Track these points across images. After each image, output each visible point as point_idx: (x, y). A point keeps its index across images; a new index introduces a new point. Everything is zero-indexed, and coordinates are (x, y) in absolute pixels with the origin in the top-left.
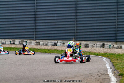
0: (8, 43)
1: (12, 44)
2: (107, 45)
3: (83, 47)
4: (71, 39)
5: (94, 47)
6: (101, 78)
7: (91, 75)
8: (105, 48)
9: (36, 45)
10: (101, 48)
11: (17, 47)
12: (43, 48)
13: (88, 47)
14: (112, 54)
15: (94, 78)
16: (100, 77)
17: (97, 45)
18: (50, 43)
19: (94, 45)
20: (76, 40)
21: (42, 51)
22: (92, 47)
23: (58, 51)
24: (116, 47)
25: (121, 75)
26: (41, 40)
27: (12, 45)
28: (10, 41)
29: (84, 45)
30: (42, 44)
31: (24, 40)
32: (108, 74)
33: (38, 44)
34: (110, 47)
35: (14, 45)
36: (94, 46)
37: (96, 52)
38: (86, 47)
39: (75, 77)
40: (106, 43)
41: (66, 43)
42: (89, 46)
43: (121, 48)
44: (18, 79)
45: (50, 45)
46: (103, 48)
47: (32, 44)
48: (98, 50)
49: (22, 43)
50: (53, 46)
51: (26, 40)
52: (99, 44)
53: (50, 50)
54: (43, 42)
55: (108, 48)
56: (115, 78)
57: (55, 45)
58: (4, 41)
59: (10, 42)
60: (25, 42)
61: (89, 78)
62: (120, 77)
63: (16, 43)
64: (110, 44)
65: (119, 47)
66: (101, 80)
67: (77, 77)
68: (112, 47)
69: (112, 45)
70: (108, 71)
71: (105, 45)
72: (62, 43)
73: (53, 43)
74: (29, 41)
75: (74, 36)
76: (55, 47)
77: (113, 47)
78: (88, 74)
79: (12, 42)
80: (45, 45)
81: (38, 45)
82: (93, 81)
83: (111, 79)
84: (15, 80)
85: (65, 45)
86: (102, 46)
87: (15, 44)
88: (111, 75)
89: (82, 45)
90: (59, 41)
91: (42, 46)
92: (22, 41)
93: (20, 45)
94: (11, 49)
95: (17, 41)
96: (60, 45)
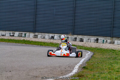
0: (7, 35)
1: (11, 36)
3: (78, 41)
5: (88, 41)
8: (99, 43)
12: (40, 41)
18: (47, 36)
22: (87, 41)
24: (109, 42)
27: (12, 37)
28: (10, 34)
29: (79, 39)
30: (40, 37)
33: (36, 37)
35: (13, 37)
36: (89, 40)
38: (80, 41)
39: (45, 68)
42: (84, 40)
43: (113, 43)
45: (47, 38)
46: (97, 43)
47: (30, 36)
49: (21, 35)
50: (50, 39)
55: (101, 43)
56: (77, 70)
58: (5, 33)
59: (9, 34)
60: (24, 35)
69: (105, 40)
70: (78, 64)
71: (99, 40)
72: (59, 37)
73: (50, 37)
74: (27, 34)
77: (106, 42)
79: (12, 34)
80: (42, 38)
81: (36, 38)
82: (57, 72)
83: (73, 71)
86: (96, 41)
87: (15, 36)
89: (77, 39)
90: (56, 35)
91: (40, 39)
92: (21, 33)
93: (19, 37)
94: (9, 41)
95: (17, 34)
96: (56, 38)
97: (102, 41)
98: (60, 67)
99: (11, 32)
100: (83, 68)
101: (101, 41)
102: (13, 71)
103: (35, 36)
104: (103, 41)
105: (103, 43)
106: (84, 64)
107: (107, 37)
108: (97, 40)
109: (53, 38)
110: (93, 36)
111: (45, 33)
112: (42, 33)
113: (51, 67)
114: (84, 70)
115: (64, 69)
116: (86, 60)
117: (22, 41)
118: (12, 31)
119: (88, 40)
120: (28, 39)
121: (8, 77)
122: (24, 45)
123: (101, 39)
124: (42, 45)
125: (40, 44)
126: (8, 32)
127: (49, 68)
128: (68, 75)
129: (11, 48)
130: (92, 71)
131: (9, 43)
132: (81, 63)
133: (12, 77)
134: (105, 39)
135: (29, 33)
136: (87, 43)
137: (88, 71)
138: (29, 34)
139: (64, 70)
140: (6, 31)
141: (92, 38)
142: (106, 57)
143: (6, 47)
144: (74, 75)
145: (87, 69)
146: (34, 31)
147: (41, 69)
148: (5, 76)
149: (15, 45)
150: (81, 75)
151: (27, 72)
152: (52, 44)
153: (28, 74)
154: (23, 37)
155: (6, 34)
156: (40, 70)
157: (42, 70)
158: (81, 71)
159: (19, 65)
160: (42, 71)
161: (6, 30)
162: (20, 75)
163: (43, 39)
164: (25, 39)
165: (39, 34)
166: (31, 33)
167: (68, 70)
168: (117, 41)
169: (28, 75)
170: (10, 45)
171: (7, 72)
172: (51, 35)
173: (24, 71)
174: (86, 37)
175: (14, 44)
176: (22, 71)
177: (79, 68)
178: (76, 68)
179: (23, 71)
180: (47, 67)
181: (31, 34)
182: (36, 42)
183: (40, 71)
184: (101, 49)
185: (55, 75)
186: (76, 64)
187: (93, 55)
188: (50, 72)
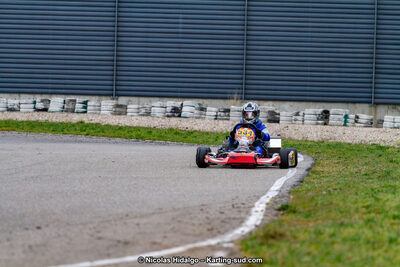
0: (25, 106)
1: (39, 110)
2: (338, 114)
5: (296, 120)
7: (202, 210)
8: (332, 125)
9: (115, 113)
10: (317, 124)
12: (134, 124)
13: (278, 122)
15: (205, 215)
16: (222, 213)
17: (306, 117)
18: (159, 107)
19: (297, 114)
22: (290, 121)
24: (364, 121)
27: (41, 113)
28: (35, 103)
29: (266, 115)
31: (79, 100)
32: (253, 207)
33: (120, 110)
34: (346, 122)
35: (44, 113)
36: (298, 117)
38: (270, 121)
39: (153, 214)
40: (333, 110)
41: (208, 109)
42: (281, 118)
43: (380, 123)
45: (158, 115)
46: (325, 124)
47: (102, 110)
49: (71, 106)
50: (168, 116)
52: (311, 111)
53: (154, 132)
55: (339, 125)
56: (261, 217)
57: (177, 115)
58: (16, 102)
59: (32, 106)
60: (81, 105)
62: (276, 215)
63: (52, 107)
64: (347, 112)
68: (351, 120)
69: (352, 116)
70: (264, 197)
71: (331, 116)
72: (197, 109)
73: (169, 109)
74: (93, 102)
77: (356, 122)
79: (40, 105)
80: (142, 115)
81: (120, 114)
82: (193, 225)
83: (248, 220)
85: (207, 113)
86: (322, 119)
87: (50, 109)
88: (260, 207)
90: (187, 102)
92: (71, 100)
93: (66, 114)
94: (32, 127)
95: (56, 102)
96: (188, 114)
97: (341, 117)
98: (202, 208)
99: (38, 98)
100: (279, 210)
101: (339, 120)
102: (47, 226)
103: (118, 109)
104: (346, 117)
105: (345, 125)
106: (283, 197)
107: (357, 105)
108: (326, 115)
109: (177, 112)
110: (311, 103)
111: (152, 99)
112: (142, 99)
113: (174, 210)
114: (284, 218)
115: (218, 215)
116: (291, 183)
117: (73, 125)
118: (42, 93)
119: (294, 117)
120: (96, 119)
121: (30, 247)
122: (83, 138)
123: (337, 111)
124: (143, 138)
125: (134, 134)
126: (28, 96)
127: (166, 212)
128: (231, 235)
129: (37, 149)
130: (310, 219)
131: (30, 135)
132: (273, 193)
133: (44, 245)
134: (351, 113)
135: (97, 98)
136: (290, 126)
137: (298, 220)
138: (99, 101)
139: (218, 218)
140: (23, 96)
141: (307, 111)
142: (356, 170)
143: (21, 148)
144: (250, 233)
145: (294, 212)
146: (114, 92)
147: (142, 216)
148: (23, 245)
149: (52, 141)
150: (276, 233)
151: (94, 228)
152: (176, 133)
153: (100, 235)
154: (77, 112)
155: (21, 106)
156: (136, 221)
157: (145, 220)
158: (273, 221)
159: (67, 205)
160: (145, 225)
161: (19, 93)
162: (71, 240)
163: (144, 118)
164: (86, 118)
165: (129, 102)
166: (104, 98)
167: (232, 216)
168: (392, 117)
169: (100, 238)
170: (36, 141)
171: (27, 229)
172: (171, 103)
173: (84, 224)
174: (287, 105)
175: (49, 136)
176: (77, 225)
177: (267, 209)
178: (257, 209)
179: (80, 227)
180: (160, 211)
181: (103, 103)
182: (120, 128)
183: (138, 224)
184: (338, 146)
185: (189, 235)
186: (258, 198)
187: (313, 165)
188: (172, 226)
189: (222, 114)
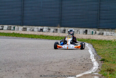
2: (90, 31)
4: (56, 26)
5: (77, 33)
6: (85, 63)
7: (75, 60)
8: (88, 34)
9: (23, 30)
10: (84, 34)
11: (5, 32)
14: (95, 40)
15: (78, 63)
16: (83, 62)
17: (80, 32)
18: (36, 28)
19: (78, 31)
20: (61, 27)
21: (28, 37)
23: (43, 36)
24: (98, 33)
25: (103, 61)
26: (28, 26)
30: (29, 30)
31: (12, 26)
32: (91, 59)
33: (25, 29)
35: (2, 30)
37: (79, 38)
39: (60, 62)
40: (88, 30)
43: (103, 34)
44: (6, 63)
45: (36, 31)
47: (19, 29)
48: (81, 36)
49: (10, 28)
50: (39, 31)
51: (14, 26)
52: (82, 30)
53: (36, 36)
54: (29, 28)
55: (90, 34)
56: (97, 63)
57: (41, 31)
60: (13, 28)
61: (73, 62)
62: (102, 62)
63: (4, 28)
64: (93, 30)
65: (101, 34)
66: (84, 65)
67: (62, 61)
68: (94, 33)
70: (91, 56)
71: (88, 32)
72: (48, 29)
73: (39, 29)
74: (16, 27)
75: (59, 23)
76: (41, 33)
77: (96, 33)
78: (72, 59)
79: (1, 28)
80: (31, 31)
81: (25, 30)
82: (77, 66)
83: (94, 64)
84: (4, 64)
85: (51, 30)
86: (85, 33)
88: (93, 60)
89: (66, 31)
91: (29, 32)
92: (10, 26)
93: (8, 30)
95: (6, 27)
96: (45, 31)
101: (90, 33)
103: (24, 29)
104: (93, 32)
105: (92, 34)
109: (42, 30)
112: (30, 26)
119: (77, 32)
120: (18, 32)
124: (33, 38)
128: (93, 70)
150: (111, 69)
154: (12, 30)
160: (60, 66)
164: (15, 32)
167: (87, 63)
168: (106, 32)
185: (78, 69)
188: (70, 66)
189: (55, 31)
